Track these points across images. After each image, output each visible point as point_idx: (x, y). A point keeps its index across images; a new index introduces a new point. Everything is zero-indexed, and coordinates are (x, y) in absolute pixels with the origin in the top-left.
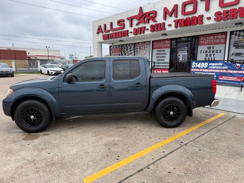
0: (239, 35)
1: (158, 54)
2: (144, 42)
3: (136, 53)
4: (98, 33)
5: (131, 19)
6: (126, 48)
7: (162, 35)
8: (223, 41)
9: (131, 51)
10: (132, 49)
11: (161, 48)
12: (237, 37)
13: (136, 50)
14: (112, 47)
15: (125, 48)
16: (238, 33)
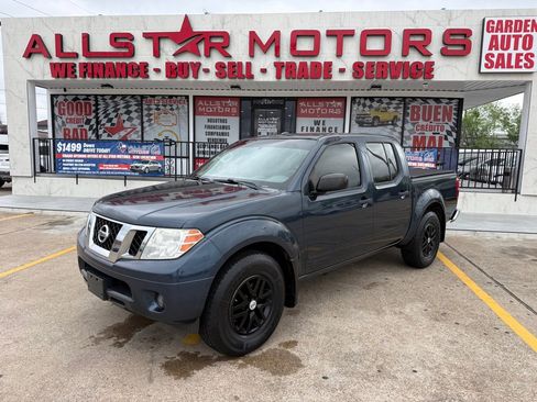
0: (364, 106)
1: (209, 127)
2: (171, 97)
3: (145, 119)
4: (28, 55)
5: (156, 39)
6: (112, 105)
7: (232, 87)
8: (338, 111)
9: (128, 112)
10: (133, 108)
11: (217, 114)
12: (361, 108)
13: (145, 112)
14: (61, 99)
15: (107, 105)
16: (362, 101)
